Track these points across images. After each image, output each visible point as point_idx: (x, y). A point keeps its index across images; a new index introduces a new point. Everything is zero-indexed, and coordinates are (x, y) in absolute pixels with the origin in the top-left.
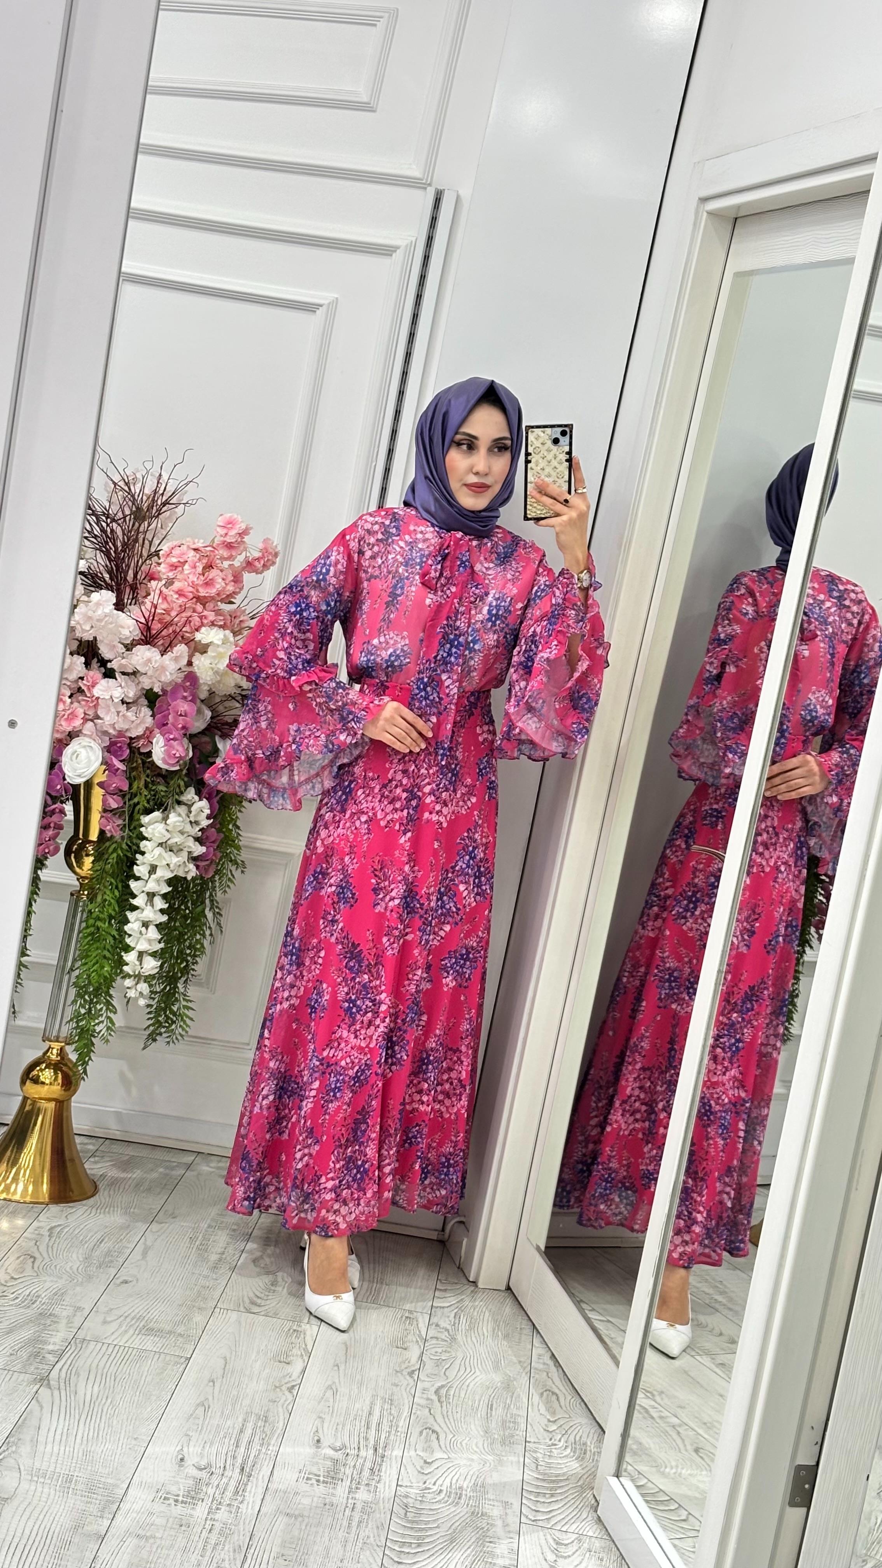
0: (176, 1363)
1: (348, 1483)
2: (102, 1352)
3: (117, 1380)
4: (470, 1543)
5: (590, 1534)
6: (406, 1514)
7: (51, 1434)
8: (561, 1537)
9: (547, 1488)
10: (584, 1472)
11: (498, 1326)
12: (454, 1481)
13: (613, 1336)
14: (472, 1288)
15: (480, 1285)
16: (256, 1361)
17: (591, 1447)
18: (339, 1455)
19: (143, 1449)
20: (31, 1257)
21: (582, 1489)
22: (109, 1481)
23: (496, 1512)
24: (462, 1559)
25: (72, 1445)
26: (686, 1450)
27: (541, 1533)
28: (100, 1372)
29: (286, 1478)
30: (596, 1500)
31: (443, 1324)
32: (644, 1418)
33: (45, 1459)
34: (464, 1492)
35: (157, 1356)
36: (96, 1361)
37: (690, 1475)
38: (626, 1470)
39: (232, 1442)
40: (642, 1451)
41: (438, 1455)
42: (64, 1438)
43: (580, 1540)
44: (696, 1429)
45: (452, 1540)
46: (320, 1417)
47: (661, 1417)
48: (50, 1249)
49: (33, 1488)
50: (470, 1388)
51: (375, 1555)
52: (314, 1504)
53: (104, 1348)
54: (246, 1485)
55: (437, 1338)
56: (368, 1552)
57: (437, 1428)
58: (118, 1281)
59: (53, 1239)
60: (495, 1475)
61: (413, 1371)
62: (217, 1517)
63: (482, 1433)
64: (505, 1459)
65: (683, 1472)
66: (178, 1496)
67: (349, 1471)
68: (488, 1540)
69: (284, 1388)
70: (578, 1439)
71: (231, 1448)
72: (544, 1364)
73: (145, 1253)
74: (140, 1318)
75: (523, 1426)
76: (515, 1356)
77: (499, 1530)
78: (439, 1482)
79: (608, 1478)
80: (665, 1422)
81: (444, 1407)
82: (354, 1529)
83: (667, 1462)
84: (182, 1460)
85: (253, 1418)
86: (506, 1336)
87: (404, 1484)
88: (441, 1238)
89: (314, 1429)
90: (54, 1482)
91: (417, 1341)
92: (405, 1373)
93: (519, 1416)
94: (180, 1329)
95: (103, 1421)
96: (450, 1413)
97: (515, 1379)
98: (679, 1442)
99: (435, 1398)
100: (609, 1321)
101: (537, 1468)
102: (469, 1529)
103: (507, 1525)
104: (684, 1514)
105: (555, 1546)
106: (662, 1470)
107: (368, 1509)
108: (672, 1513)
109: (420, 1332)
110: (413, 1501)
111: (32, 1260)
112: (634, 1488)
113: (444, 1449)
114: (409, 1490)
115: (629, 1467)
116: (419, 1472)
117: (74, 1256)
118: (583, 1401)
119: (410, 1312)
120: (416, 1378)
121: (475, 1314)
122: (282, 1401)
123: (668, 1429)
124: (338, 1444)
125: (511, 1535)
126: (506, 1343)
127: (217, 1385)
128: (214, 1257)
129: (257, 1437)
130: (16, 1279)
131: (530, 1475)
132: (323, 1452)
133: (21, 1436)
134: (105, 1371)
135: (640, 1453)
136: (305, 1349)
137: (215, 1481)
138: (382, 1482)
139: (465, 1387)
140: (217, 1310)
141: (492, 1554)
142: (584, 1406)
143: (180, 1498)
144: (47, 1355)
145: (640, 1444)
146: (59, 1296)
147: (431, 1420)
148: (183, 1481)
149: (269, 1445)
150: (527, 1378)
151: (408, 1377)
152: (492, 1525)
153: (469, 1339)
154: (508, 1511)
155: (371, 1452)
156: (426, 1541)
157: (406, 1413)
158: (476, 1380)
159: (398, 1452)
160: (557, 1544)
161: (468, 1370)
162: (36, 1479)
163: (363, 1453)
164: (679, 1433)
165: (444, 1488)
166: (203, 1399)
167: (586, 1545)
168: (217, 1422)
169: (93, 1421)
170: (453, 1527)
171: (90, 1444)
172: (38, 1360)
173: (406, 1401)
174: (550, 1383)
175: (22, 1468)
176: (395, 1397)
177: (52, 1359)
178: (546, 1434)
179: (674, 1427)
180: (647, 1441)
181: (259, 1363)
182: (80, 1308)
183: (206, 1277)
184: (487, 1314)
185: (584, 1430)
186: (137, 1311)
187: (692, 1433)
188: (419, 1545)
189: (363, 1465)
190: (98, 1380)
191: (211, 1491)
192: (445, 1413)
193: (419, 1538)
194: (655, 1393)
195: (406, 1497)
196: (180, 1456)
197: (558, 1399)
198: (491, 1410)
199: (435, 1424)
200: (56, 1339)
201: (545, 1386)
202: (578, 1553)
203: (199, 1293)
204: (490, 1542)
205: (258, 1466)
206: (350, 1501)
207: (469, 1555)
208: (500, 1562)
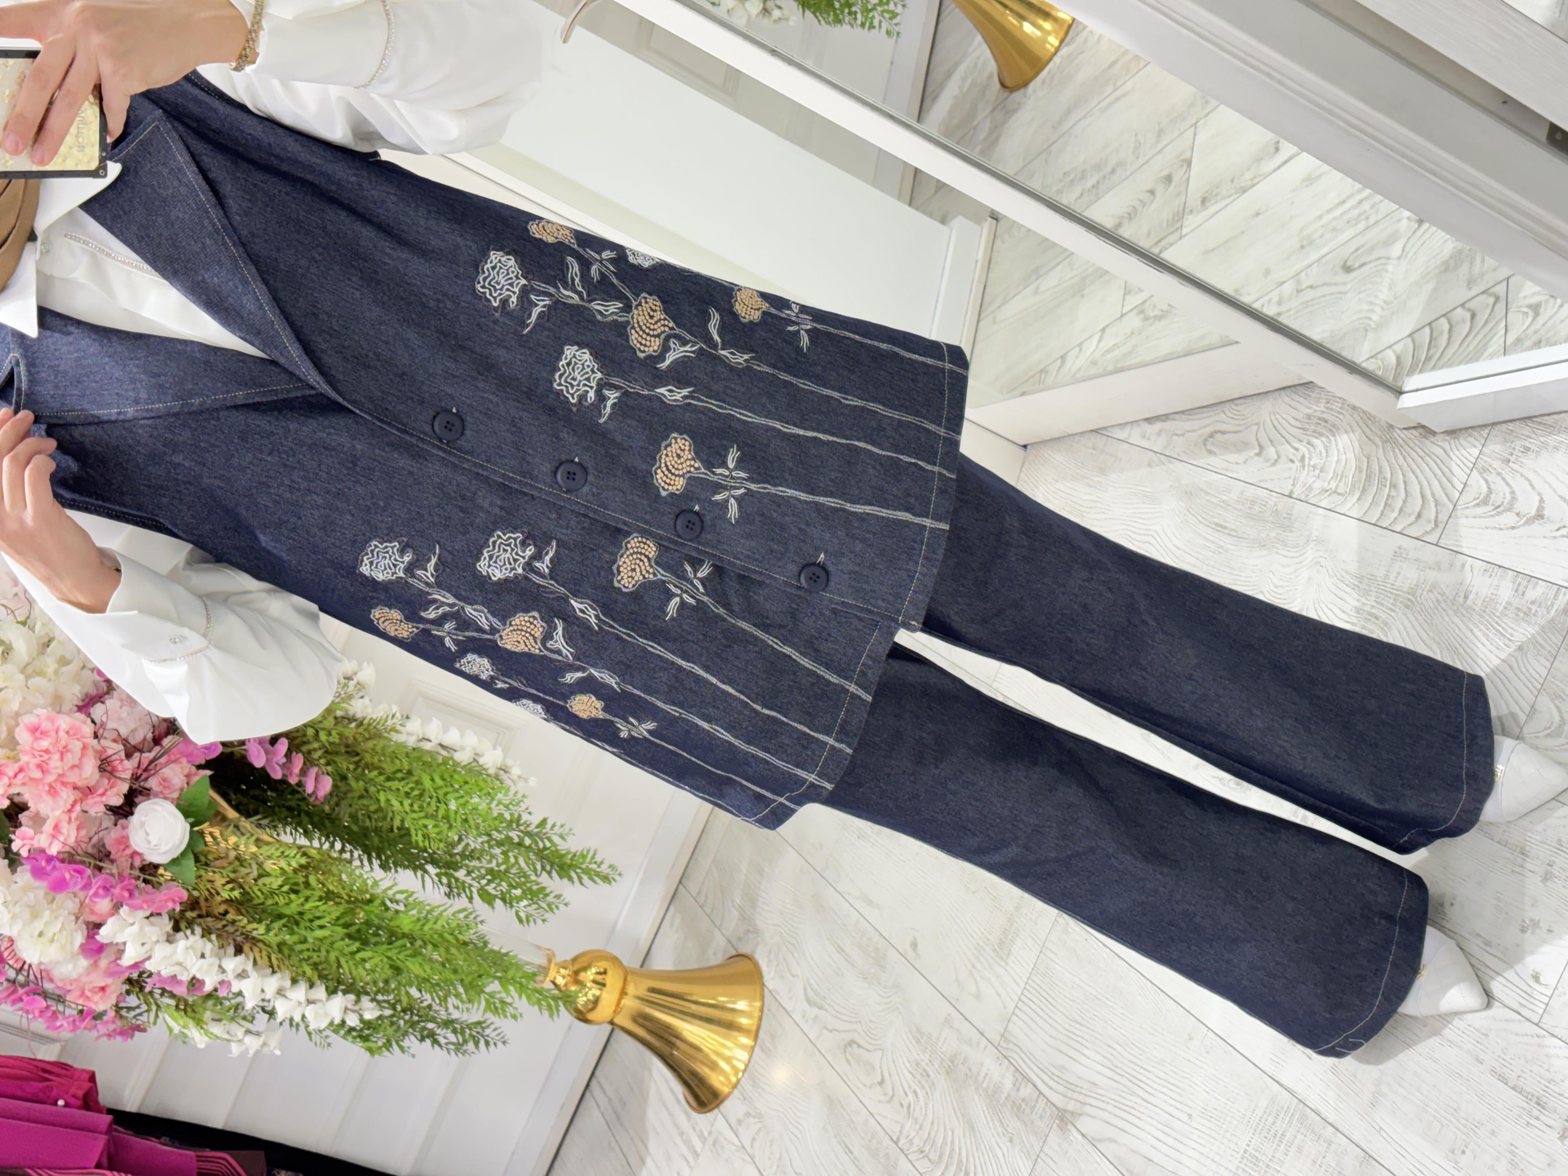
4: (1463, 628)
5: (1475, 452)
7: (1164, 1148)
8: (1473, 496)
9: (1380, 490)
10: (1358, 432)
17: (1318, 409)
19: (1210, 1034)
20: (850, 1045)
21: (1390, 442)
22: (1263, 1105)
23: (1410, 574)
26: (1345, 284)
27: (1462, 521)
30: (1414, 428)
34: (1367, 608)
36: (1042, 1033)
37: (1390, 288)
43: (1485, 470)
48: (841, 1016)
53: (1022, 1015)
58: (911, 953)
59: (827, 1007)
60: (1342, 556)
63: (1265, 552)
64: (1315, 534)
65: (1382, 295)
68: (1461, 599)
70: (1297, 424)
72: (1159, 434)
73: (871, 903)
74: (980, 951)
75: (1261, 492)
76: (1137, 468)
77: (1444, 579)
79: (1394, 405)
83: (1359, 315)
86: (1103, 471)
93: (1242, 492)
97: (1178, 480)
98: (1326, 288)
100: (1103, 330)
101: (1339, 494)
103: (1438, 564)
104: (1461, 314)
105: (1491, 508)
106: (1373, 324)
108: (1455, 331)
111: (855, 1044)
112: (1417, 376)
118: (1232, 400)
125: (1458, 564)
126: (1114, 476)
130: (883, 1080)
131: (1351, 506)
141: (1489, 602)
144: (1021, 1095)
146: (919, 1035)
150: (1179, 464)
152: (1434, 586)
154: (1412, 556)
160: (1485, 502)
161: (1150, 539)
164: (1311, 287)
167: (1496, 464)
169: (1149, 1082)
172: (1027, 1109)
174: (1193, 436)
177: (1028, 1090)
178: (1282, 465)
182: (947, 1019)
186: (968, 952)
190: (1078, 1047)
197: (1224, 433)
198: (1225, 528)
200: (996, 1072)
201: (1196, 443)
202: (1509, 479)
204: (1466, 597)
207: (1484, 634)
208: (1506, 592)
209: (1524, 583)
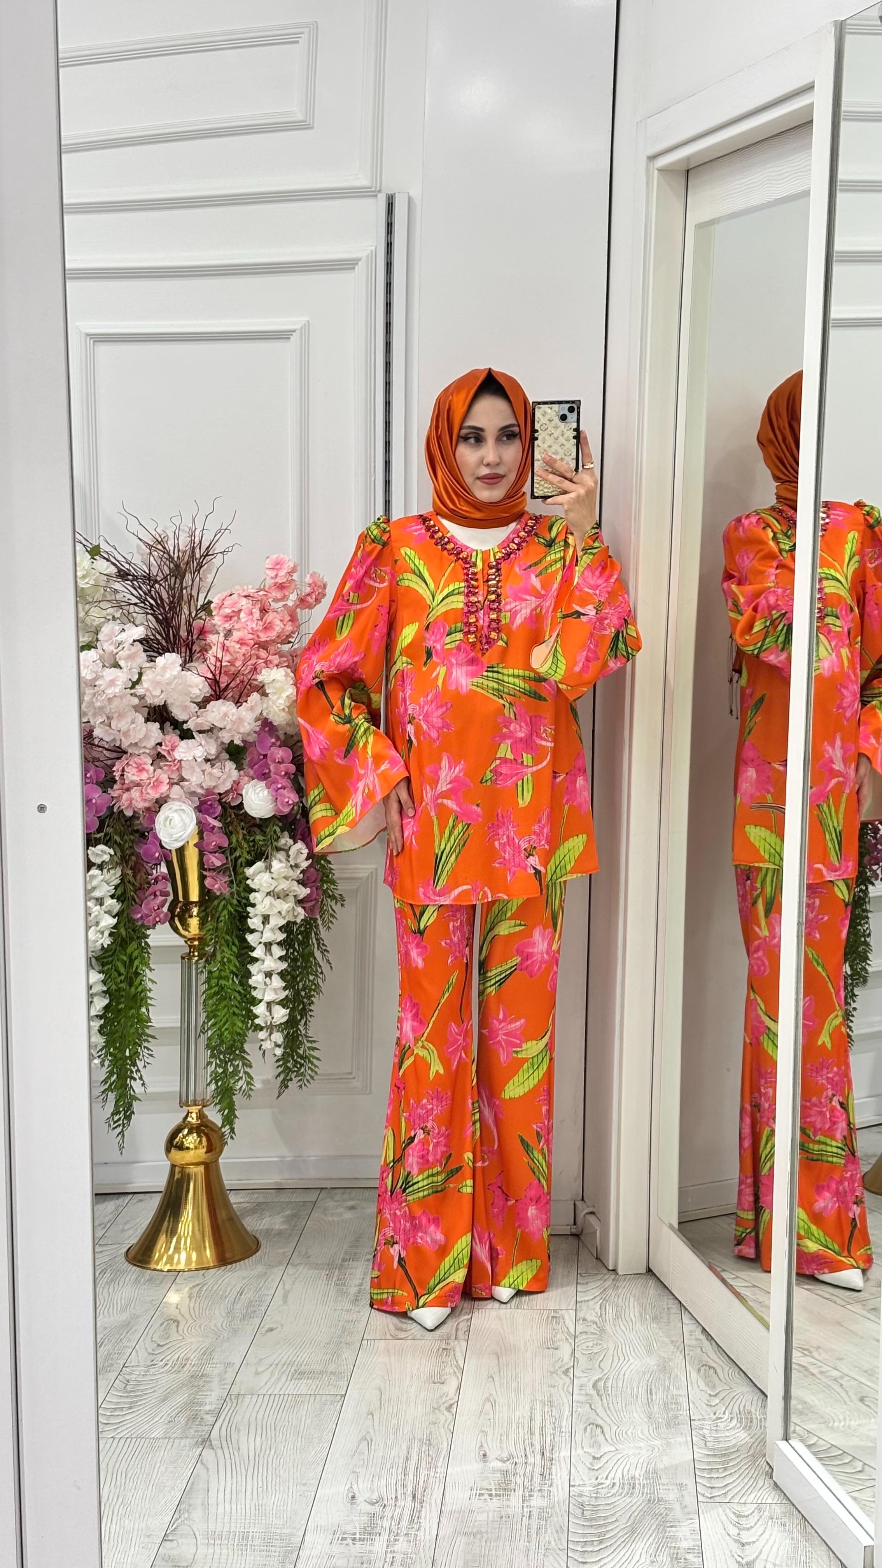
0: (332, 1402)
1: (521, 1493)
2: (259, 1404)
3: (278, 1429)
4: (651, 1532)
5: (770, 1501)
6: (583, 1513)
7: (221, 1495)
8: (740, 1509)
9: (719, 1463)
10: (752, 1440)
11: (645, 1310)
12: (625, 1472)
13: (761, 1300)
14: (613, 1276)
15: (620, 1273)
16: (411, 1387)
17: (757, 1414)
18: (508, 1466)
19: (313, 1494)
20: (174, 1321)
21: (754, 1458)
22: (285, 1531)
23: (672, 1496)
24: (645, 1549)
25: (243, 1502)
26: (851, 1401)
27: (720, 1510)
28: (259, 1422)
29: (458, 1497)
30: (770, 1467)
31: (589, 1318)
32: (805, 1376)
33: (219, 1520)
34: (637, 1482)
35: (312, 1398)
36: (254, 1414)
37: (859, 1425)
38: (794, 1432)
39: (399, 1471)
40: (808, 1409)
41: (606, 1448)
42: (234, 1496)
43: (760, 1510)
44: (858, 1378)
45: (633, 1531)
46: (483, 1432)
47: (821, 1373)
48: (192, 1312)
49: (211, 1551)
50: (626, 1376)
51: (559, 1559)
52: (491, 1519)
53: (260, 1400)
54: (420, 1511)
55: (586, 1333)
56: (551, 1557)
57: (600, 1422)
58: (264, 1330)
59: (193, 1300)
60: (665, 1459)
61: (568, 1370)
62: (396, 1548)
63: (646, 1420)
64: (672, 1441)
65: (852, 1423)
66: (355, 1534)
67: (519, 1480)
68: (668, 1525)
69: (443, 1408)
70: (742, 1408)
71: (399, 1478)
72: (697, 1340)
73: (285, 1297)
74: (291, 1364)
75: (686, 1405)
76: (667, 1337)
77: (678, 1512)
78: (611, 1476)
79: (778, 1442)
80: (827, 1377)
81: (605, 1401)
82: (534, 1536)
83: (833, 1415)
84: (353, 1497)
85: (416, 1444)
86: (655, 1318)
87: (577, 1484)
88: (574, 1231)
89: (479, 1444)
90: (231, 1542)
91: (567, 1339)
92: (559, 1373)
93: (680, 1396)
94: (332, 1368)
95: (270, 1473)
96: (611, 1405)
97: (670, 1360)
98: (843, 1394)
99: (593, 1392)
100: (754, 1286)
101: (706, 1444)
102: (647, 1517)
103: (686, 1507)
104: (859, 1466)
105: (736, 1520)
106: (830, 1425)
107: (544, 1515)
108: (847, 1466)
109: (568, 1329)
110: (588, 1499)
111: (176, 1324)
112: (805, 1448)
113: (611, 1442)
114: (582, 1488)
115: (798, 1428)
116: (590, 1469)
117: (217, 1312)
118: (741, 1370)
119: (556, 1311)
120: (571, 1376)
121: (620, 1301)
122: (442, 1422)
123: (830, 1383)
124: (505, 1455)
125: (691, 1516)
126: (655, 1326)
127: (376, 1417)
128: (353, 1290)
129: (424, 1462)
130: (163, 1346)
131: (700, 1453)
132: (491, 1465)
133: (192, 1502)
134: (265, 1421)
135: (806, 1412)
136: (458, 1366)
137: (388, 1513)
138: (554, 1485)
139: (621, 1376)
140: (365, 1342)
141: (674, 1538)
142: (743, 1375)
143: (358, 1536)
144: (205, 1417)
145: (805, 1403)
146: (208, 1354)
147: (593, 1415)
148: (358, 1518)
149: (436, 1467)
150: (682, 1357)
151: (563, 1377)
152: (670, 1509)
153: (618, 1328)
154: (684, 1493)
155: (539, 1457)
156: (607, 1536)
157: (567, 1413)
158: (632, 1367)
159: (565, 1453)
160: (738, 1516)
161: (622, 1359)
162: (212, 1542)
163: (531, 1460)
164: (841, 1385)
165: (615, 1481)
166: (364, 1434)
167: (767, 1514)
168: (381, 1455)
169: (260, 1474)
170: (632, 1518)
171: (261, 1498)
172: (197, 1423)
173: (565, 1400)
174: (705, 1357)
175: (197, 1534)
176: (554, 1399)
177: (211, 1419)
178: (708, 1409)
179: (835, 1380)
180: (810, 1398)
181: (413, 1387)
182: (229, 1365)
183: (348, 1311)
184: (632, 1300)
185: (746, 1398)
186: (285, 1358)
187: (854, 1383)
188: (601, 1542)
189: (533, 1471)
190: (259, 1432)
191: (386, 1524)
192: (606, 1405)
193: (599, 1535)
194: (811, 1349)
195: (581, 1495)
196: (351, 1495)
197: (716, 1372)
198: (651, 1394)
199: (597, 1418)
200: (211, 1399)
201: (701, 1361)
202: (760, 1522)
203: (344, 1329)
204: (671, 1527)
205: (428, 1491)
206: (525, 1510)
207: (652, 1544)
208: (684, 1545)
209: (696, 1551)
